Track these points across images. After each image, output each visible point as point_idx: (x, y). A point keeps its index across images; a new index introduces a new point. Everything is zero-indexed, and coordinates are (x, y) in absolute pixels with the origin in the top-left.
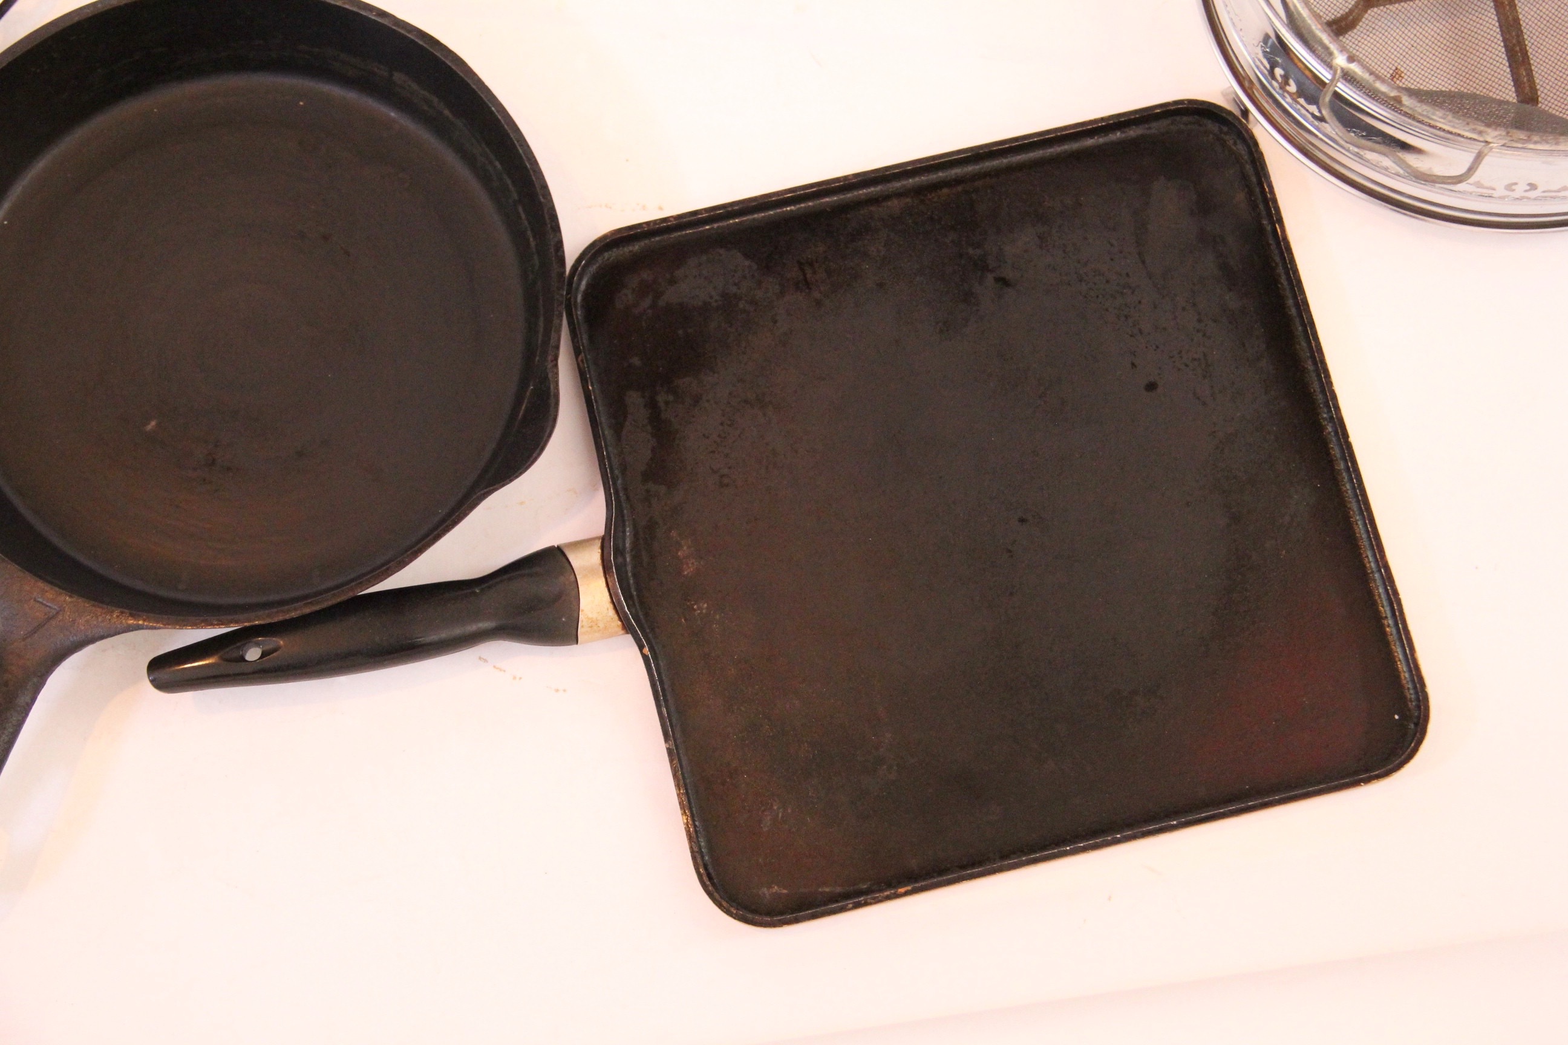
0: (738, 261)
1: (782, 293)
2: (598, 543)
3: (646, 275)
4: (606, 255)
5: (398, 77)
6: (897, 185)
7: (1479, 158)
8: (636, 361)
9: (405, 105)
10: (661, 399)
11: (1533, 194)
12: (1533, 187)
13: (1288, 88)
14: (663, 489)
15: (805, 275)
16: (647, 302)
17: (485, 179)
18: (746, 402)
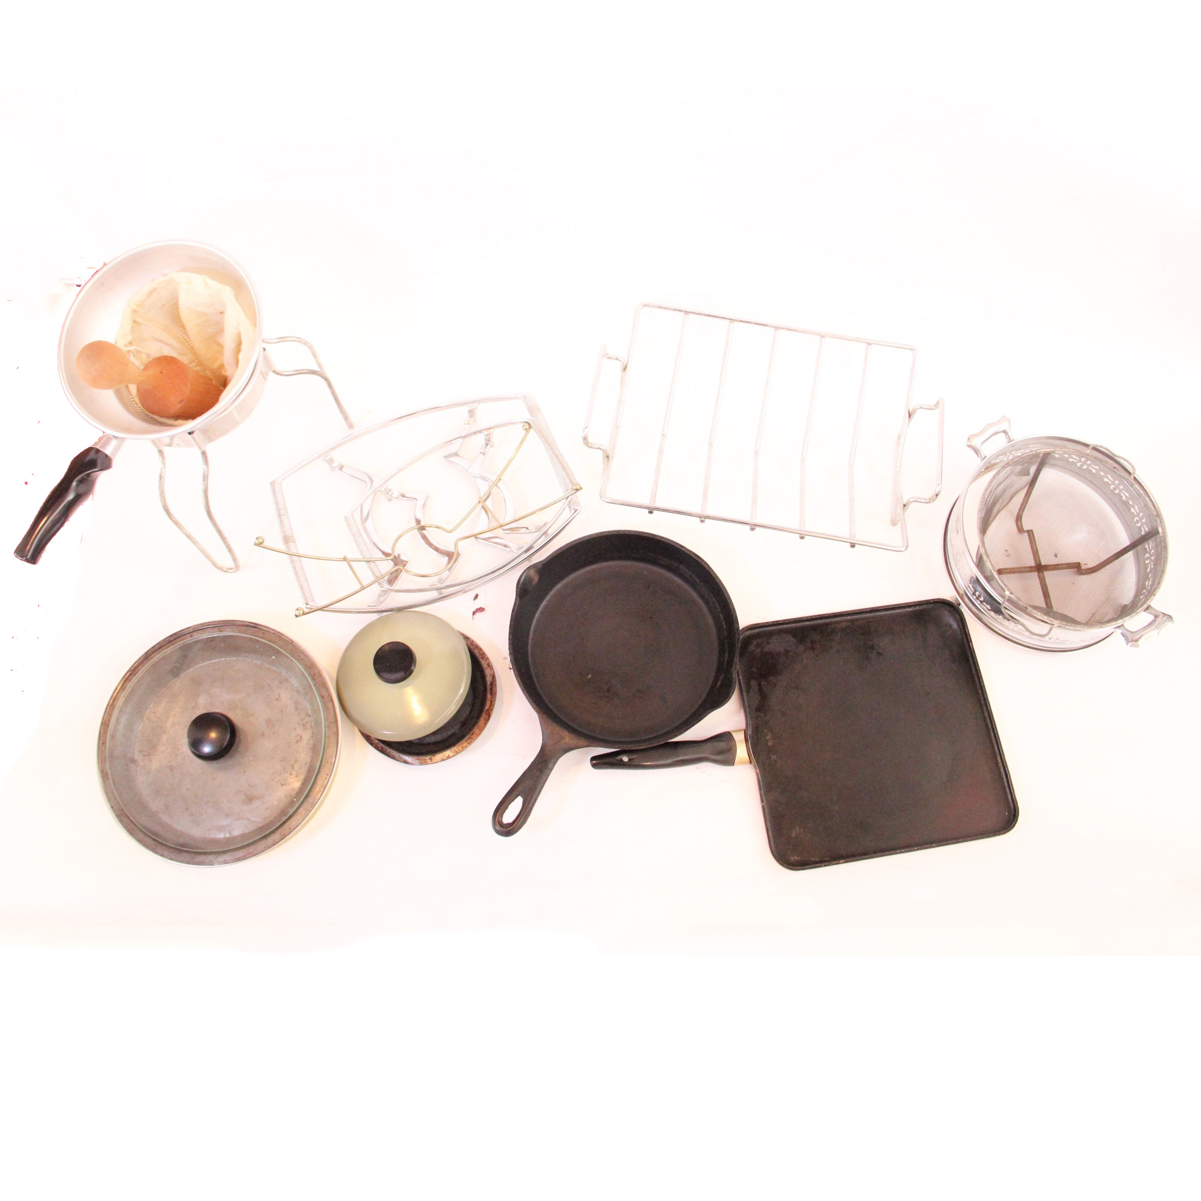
0: (790, 638)
1: (805, 650)
2: (743, 732)
3: (759, 641)
4: (746, 633)
5: (681, 567)
6: (845, 618)
7: (1051, 629)
8: (755, 670)
9: (681, 576)
10: (763, 683)
11: (1057, 641)
12: (1058, 639)
13: (980, 599)
14: (762, 715)
15: (813, 646)
16: (759, 650)
17: (707, 602)
18: (792, 687)
